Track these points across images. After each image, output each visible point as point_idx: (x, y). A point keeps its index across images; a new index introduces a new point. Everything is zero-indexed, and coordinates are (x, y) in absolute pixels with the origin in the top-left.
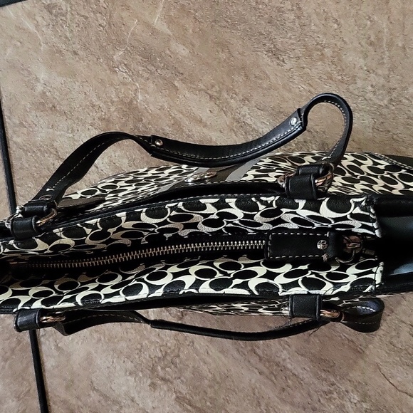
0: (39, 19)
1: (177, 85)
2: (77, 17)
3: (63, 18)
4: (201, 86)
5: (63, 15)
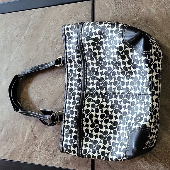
1: (155, 32)
2: (124, 4)
4: (164, 34)
5: (119, 3)
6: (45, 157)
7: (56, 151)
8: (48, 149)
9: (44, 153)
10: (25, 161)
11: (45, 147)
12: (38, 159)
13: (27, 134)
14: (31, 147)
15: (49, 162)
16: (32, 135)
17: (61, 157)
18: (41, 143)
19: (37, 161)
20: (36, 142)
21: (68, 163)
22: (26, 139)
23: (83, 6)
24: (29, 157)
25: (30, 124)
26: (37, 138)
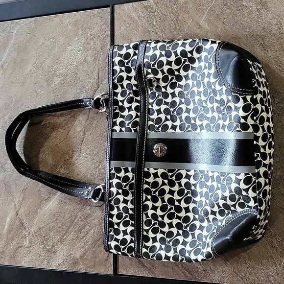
0: (140, 13)
2: (160, 14)
3: (153, 14)
6: (39, 255)
7: (57, 245)
8: (43, 242)
9: (37, 248)
10: (6, 263)
11: (39, 239)
12: (27, 259)
13: (8, 220)
14: (16, 240)
15: (45, 262)
16: (17, 222)
17: (65, 254)
18: (32, 233)
19: (26, 262)
20: (24, 231)
21: (76, 263)
22: (6, 227)
23: (96, 16)
24: (13, 256)
25: (13, 204)
26: (25, 225)
